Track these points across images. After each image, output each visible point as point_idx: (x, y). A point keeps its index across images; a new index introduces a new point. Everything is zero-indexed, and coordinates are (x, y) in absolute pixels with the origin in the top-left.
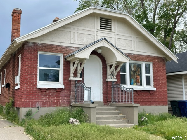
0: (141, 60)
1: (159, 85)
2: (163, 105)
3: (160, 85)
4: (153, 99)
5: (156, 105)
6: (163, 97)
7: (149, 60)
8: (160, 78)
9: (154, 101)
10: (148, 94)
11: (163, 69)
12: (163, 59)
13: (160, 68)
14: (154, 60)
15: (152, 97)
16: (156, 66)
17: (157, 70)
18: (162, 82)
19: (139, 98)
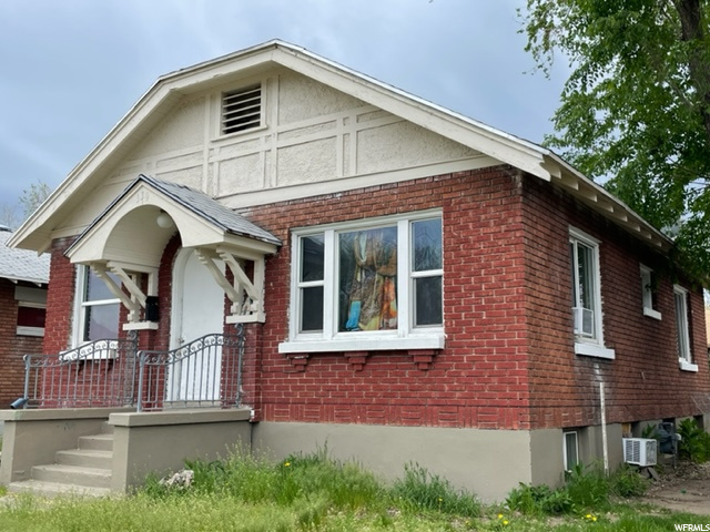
0: (380, 212)
1: (473, 316)
2: (493, 427)
3: (480, 316)
4: (435, 394)
5: (454, 425)
6: (495, 381)
7: (422, 200)
8: (481, 281)
9: (443, 401)
10: (406, 368)
11: (503, 228)
12: (506, 176)
13: (486, 225)
14: (445, 196)
15: (429, 381)
16: (462, 221)
17: (466, 241)
18: (494, 301)
19: (361, 388)
